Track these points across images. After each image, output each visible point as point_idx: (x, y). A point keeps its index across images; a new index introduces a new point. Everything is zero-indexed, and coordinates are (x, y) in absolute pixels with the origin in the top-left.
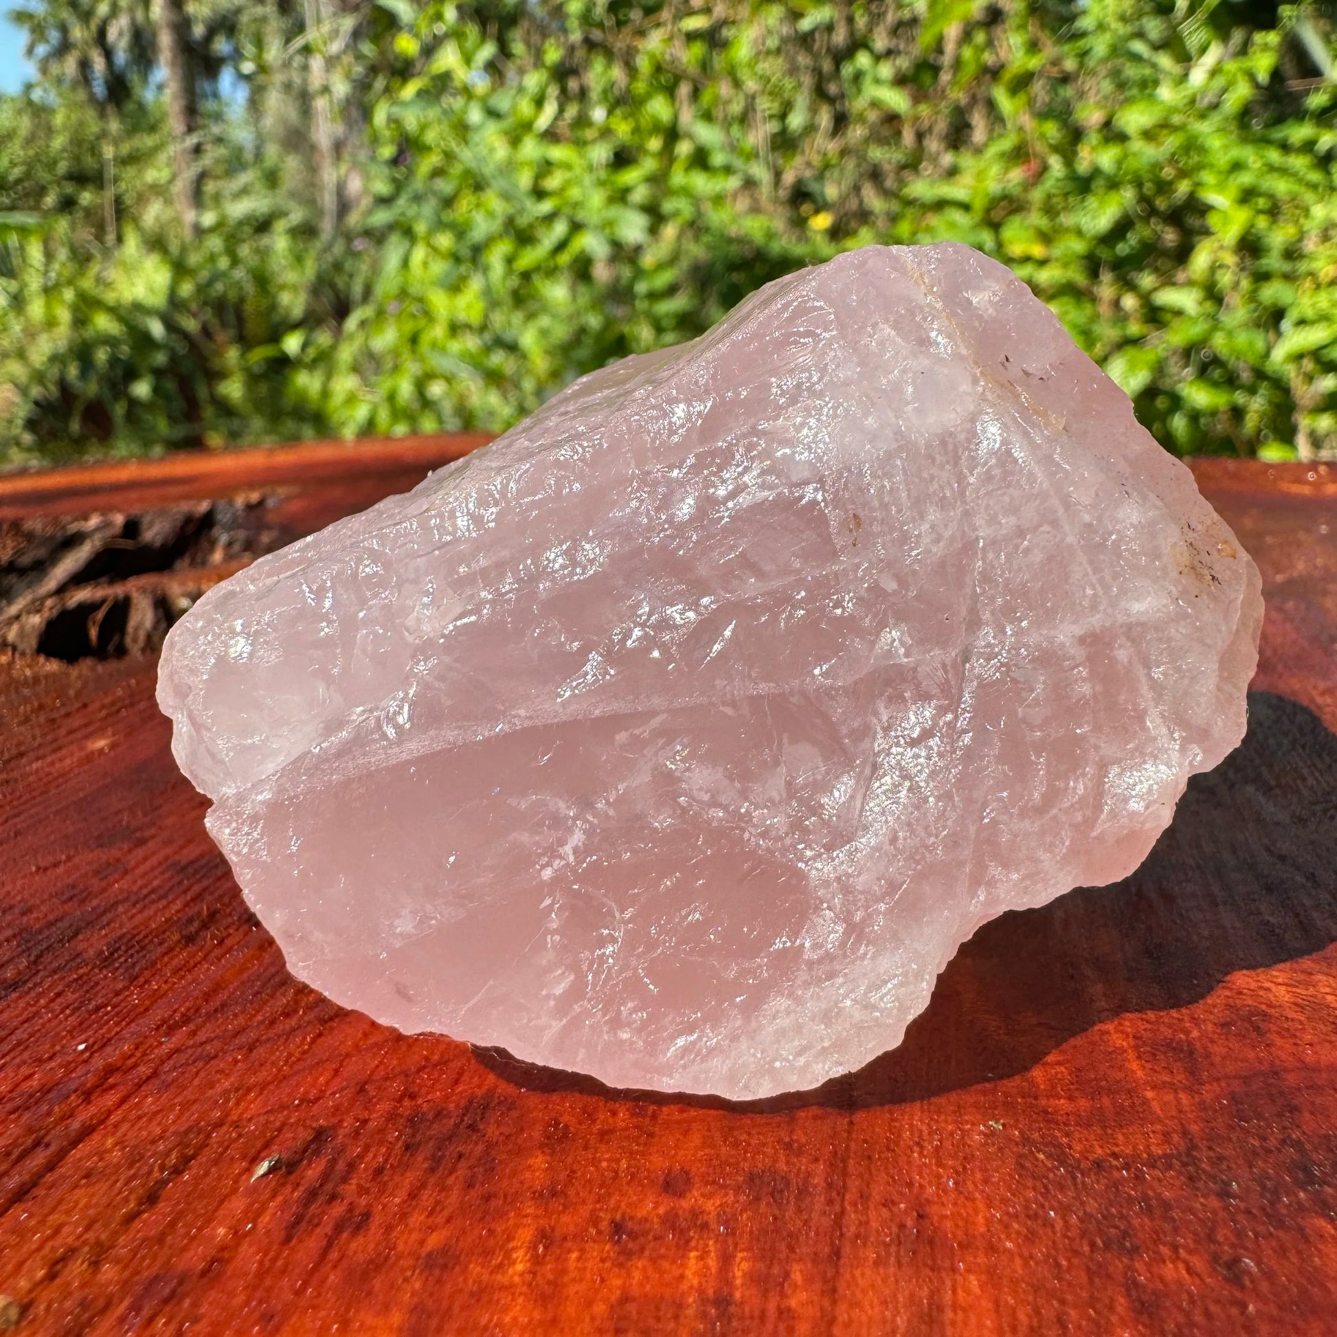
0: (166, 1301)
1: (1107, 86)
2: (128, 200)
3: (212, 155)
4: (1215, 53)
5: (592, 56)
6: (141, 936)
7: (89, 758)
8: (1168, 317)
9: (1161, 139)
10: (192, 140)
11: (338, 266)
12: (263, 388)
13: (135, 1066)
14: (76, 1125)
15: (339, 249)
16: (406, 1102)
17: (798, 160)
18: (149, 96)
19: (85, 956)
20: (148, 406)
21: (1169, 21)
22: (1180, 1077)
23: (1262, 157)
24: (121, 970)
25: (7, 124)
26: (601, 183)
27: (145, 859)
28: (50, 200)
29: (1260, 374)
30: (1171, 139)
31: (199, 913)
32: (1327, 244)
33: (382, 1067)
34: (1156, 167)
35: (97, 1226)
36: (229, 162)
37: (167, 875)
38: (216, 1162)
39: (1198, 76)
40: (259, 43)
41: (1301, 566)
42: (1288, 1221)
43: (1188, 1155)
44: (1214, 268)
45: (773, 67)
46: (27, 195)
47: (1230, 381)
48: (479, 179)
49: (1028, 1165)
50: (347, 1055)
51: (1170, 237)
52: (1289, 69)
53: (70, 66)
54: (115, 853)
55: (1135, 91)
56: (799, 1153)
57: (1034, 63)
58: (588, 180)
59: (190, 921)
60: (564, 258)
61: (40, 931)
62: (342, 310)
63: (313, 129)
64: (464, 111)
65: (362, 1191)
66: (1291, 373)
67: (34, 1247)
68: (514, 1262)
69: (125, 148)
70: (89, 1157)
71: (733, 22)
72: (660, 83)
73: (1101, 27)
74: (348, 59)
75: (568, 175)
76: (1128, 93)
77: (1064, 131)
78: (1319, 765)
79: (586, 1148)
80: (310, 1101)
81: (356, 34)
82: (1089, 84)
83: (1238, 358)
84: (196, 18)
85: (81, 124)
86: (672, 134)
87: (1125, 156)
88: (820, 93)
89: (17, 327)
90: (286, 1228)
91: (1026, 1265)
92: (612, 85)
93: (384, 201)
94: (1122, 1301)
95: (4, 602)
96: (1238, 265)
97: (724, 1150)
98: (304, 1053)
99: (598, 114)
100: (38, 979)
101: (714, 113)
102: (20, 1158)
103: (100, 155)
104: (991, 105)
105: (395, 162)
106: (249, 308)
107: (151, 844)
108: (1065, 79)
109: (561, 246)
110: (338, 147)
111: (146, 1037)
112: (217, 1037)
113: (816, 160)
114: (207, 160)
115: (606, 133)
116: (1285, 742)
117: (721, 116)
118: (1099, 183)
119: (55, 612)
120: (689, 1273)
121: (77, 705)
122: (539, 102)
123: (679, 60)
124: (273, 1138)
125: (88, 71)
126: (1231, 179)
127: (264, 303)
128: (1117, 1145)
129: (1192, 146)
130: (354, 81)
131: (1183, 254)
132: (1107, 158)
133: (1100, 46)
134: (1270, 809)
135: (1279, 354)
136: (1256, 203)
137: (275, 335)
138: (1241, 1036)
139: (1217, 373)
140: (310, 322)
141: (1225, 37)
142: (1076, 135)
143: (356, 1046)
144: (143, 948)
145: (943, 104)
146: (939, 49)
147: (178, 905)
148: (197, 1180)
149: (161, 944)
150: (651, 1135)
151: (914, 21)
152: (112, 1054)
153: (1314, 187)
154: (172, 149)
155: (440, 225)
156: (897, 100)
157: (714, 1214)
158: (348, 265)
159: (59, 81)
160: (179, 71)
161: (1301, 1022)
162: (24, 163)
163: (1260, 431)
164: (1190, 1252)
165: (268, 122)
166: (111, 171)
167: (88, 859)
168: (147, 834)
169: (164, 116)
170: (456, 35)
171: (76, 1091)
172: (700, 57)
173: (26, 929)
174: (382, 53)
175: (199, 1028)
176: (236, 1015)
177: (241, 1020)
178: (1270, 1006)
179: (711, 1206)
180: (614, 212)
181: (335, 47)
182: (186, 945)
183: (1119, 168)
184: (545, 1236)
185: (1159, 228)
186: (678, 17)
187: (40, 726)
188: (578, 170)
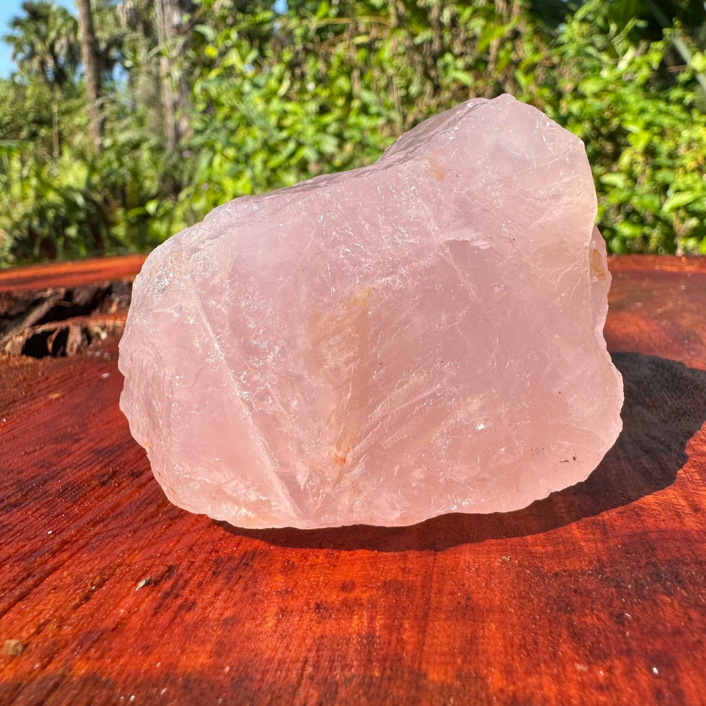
0: (95, 642)
1: (575, 71)
2: (65, 133)
3: (110, 109)
4: (631, 53)
5: (308, 57)
6: (79, 483)
7: (50, 403)
8: (608, 189)
9: (603, 97)
10: (99, 102)
11: (175, 167)
12: (136, 231)
13: (77, 540)
14: (48, 567)
15: (175, 158)
16: (213, 554)
17: (415, 110)
18: (76, 79)
19: (50, 492)
20: (75, 241)
21: (607, 38)
22: (598, 536)
23: (656, 106)
24: (69, 498)
25: (2, 94)
26: (313, 122)
27: (80, 448)
28: (24, 134)
29: (657, 218)
30: (608, 97)
31: (108, 472)
32: (690, 151)
33: (201, 539)
34: (601, 112)
35: (60, 610)
36: (118, 113)
37: (91, 455)
38: (119, 582)
39: (623, 65)
40: (134, 51)
41: (671, 305)
42: (648, 597)
43: (601, 569)
44: (632, 163)
45: (402, 62)
46: (12, 131)
47: (642, 222)
48: (249, 120)
49: (522, 575)
50: (184, 534)
51: (609, 147)
52: (670, 61)
53: (35, 64)
54: (65, 445)
55: (589, 73)
56: (409, 573)
57: (537, 58)
58: (305, 120)
59: (104, 475)
60: (294, 161)
61: (27, 481)
62: (177, 189)
63: (162, 96)
64: (241, 85)
65: (191, 592)
66: (673, 218)
67: (29, 620)
68: (267, 622)
69: (64, 106)
70: (55, 580)
71: (381, 39)
72: (343, 70)
73: (571, 40)
74: (180, 59)
75: (295, 118)
76: (586, 74)
77: (553, 94)
78: (674, 396)
79: (303, 572)
80: (165, 554)
81: (185, 46)
82: (565, 69)
83: (646, 210)
84: (101, 39)
85: (41, 94)
86: (350, 97)
87: (585, 106)
88: (426, 75)
89: (6, 200)
90: (155, 609)
91: (519, 618)
92: (318, 72)
93: (198, 132)
94: (565, 633)
95: (2, 334)
96: (644, 162)
97: (371, 572)
98: (162, 533)
99: (311, 86)
100: (27, 503)
101: (371, 86)
102: (20, 582)
103: (51, 110)
104: (515, 81)
105: (205, 112)
106: (128, 189)
107: (83, 442)
108: (553, 67)
109: (292, 155)
110: (175, 106)
111: (82, 528)
112: (118, 527)
113: (425, 109)
114: (107, 112)
115: (315, 96)
116: (658, 385)
117: (374, 87)
118: (571, 120)
119: (30, 335)
120: (353, 625)
121: (43, 378)
122: (280, 81)
123: (353, 59)
124: (147, 571)
125: (44, 67)
126: (640, 118)
127: (136, 186)
128: (565, 566)
129: (620, 101)
130: (184, 70)
131: (616, 156)
132: (575, 107)
133: (571, 50)
134: (649, 416)
135: (667, 207)
136: (653, 130)
137: (142, 203)
138: (629, 518)
139: (635, 218)
140: (160, 196)
141: (636, 45)
142: (559, 95)
143: (188, 530)
144: (80, 488)
145: (490, 80)
146: (487, 52)
147: (97, 468)
148: (110, 589)
149: (88, 486)
150: (335, 566)
151: (474, 38)
152: (65, 535)
153: (682, 121)
154: (89, 107)
155: (228, 144)
156: (466, 78)
157: (366, 599)
158: (181, 166)
159: (29, 72)
160: (92, 66)
161: (659, 511)
162: (10, 115)
163: (658, 248)
164: (600, 611)
165: (139, 92)
166: (56, 118)
167: (50, 448)
168: (80, 436)
169: (84, 91)
170: (238, 46)
171: (47, 552)
172: (364, 57)
173: (20, 481)
174: (198, 55)
175: (109, 523)
176: (127, 517)
177: (130, 519)
178: (645, 504)
179: (365, 597)
180: (320, 137)
181: (174, 53)
182: (102, 486)
183: (582, 112)
184: (283, 611)
185: (603, 143)
186: (352, 37)
187: (24, 388)
188: (300, 116)
